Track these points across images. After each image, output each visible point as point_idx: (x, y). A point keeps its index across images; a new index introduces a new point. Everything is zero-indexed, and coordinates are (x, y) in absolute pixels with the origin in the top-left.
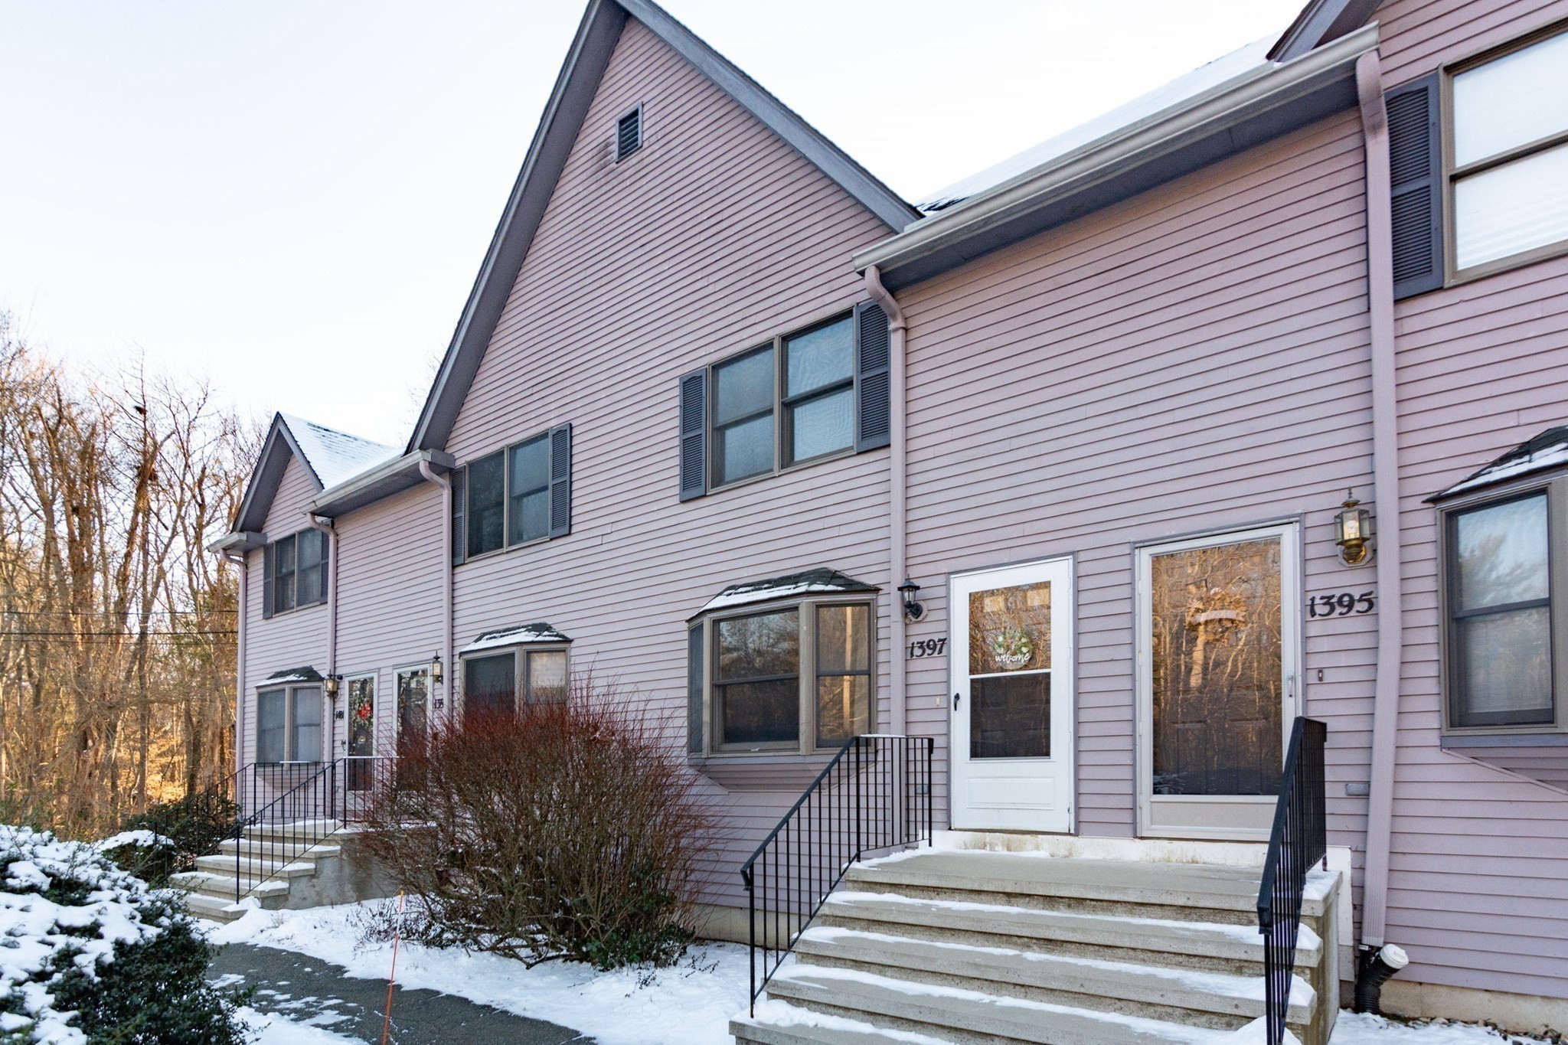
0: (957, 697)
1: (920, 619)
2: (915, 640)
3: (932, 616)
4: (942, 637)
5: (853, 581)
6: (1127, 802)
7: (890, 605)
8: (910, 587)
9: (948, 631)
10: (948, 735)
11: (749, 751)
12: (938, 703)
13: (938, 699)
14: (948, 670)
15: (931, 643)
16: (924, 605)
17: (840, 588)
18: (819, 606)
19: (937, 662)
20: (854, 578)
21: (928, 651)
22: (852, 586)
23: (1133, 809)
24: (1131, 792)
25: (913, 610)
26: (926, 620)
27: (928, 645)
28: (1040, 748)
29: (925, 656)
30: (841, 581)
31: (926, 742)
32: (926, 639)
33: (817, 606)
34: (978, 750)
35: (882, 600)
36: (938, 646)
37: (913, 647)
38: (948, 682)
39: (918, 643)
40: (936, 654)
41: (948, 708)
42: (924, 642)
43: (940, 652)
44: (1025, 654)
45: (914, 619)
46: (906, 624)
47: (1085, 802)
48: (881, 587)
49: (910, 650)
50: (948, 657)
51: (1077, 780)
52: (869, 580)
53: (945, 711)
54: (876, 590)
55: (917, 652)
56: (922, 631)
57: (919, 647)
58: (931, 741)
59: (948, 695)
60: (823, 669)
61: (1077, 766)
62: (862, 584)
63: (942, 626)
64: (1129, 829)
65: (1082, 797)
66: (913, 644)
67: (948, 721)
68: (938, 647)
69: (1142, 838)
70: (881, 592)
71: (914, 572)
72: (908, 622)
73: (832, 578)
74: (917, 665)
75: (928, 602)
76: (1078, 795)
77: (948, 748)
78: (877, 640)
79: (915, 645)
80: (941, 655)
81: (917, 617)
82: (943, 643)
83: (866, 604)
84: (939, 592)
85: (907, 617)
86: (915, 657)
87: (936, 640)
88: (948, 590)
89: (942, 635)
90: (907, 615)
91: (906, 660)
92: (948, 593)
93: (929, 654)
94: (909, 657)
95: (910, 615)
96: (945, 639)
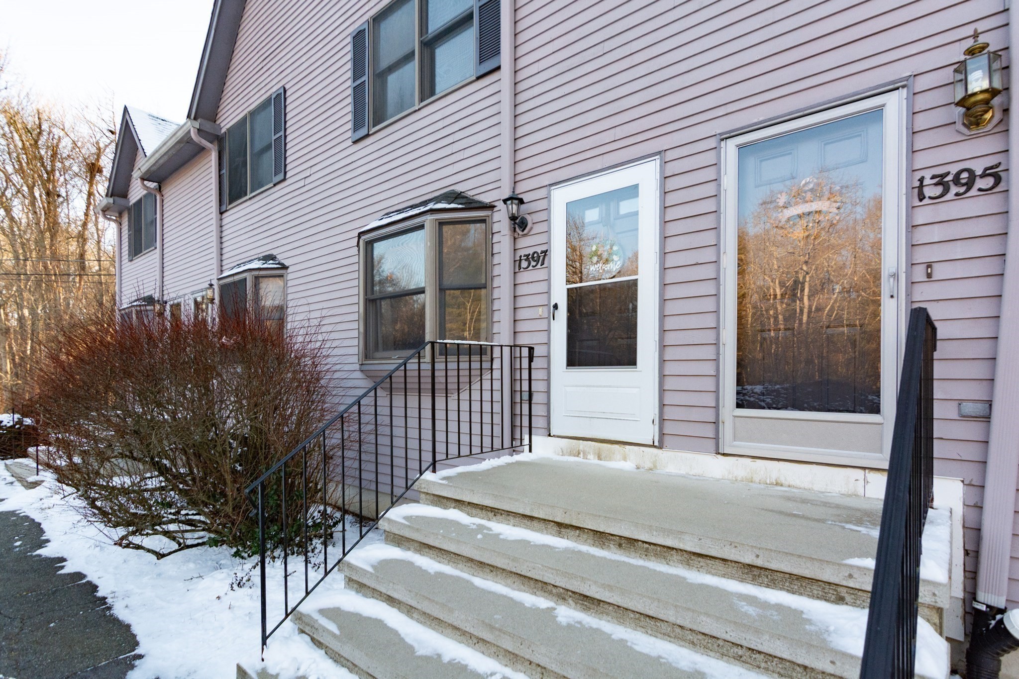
0: (556, 307)
1: (525, 232)
2: (522, 252)
3: (538, 228)
4: (544, 249)
5: (473, 200)
6: (710, 416)
7: (501, 219)
8: (516, 199)
9: (548, 243)
10: (548, 344)
11: (390, 358)
12: (540, 313)
13: (540, 309)
14: (548, 280)
15: (535, 255)
16: (529, 219)
17: (460, 206)
18: (442, 224)
19: (539, 274)
20: (477, 198)
21: (533, 263)
22: (472, 204)
23: (716, 423)
24: (714, 405)
25: (519, 224)
26: (531, 233)
27: (533, 257)
28: (627, 358)
29: (530, 268)
30: (464, 201)
31: (525, 352)
32: (530, 251)
33: (440, 223)
34: (572, 362)
35: (497, 216)
36: (540, 258)
37: (520, 260)
38: (548, 293)
39: (525, 256)
40: (539, 266)
41: (548, 318)
42: (529, 255)
43: (542, 264)
44: (616, 262)
45: (521, 233)
46: (515, 239)
47: (669, 413)
48: (495, 204)
49: (517, 265)
50: (549, 268)
51: (662, 391)
52: (486, 199)
53: (546, 321)
54: (491, 207)
55: (524, 264)
56: (528, 244)
57: (526, 260)
58: (531, 350)
59: (549, 305)
60: (447, 282)
61: (662, 377)
62: (480, 202)
63: (543, 238)
64: (712, 443)
65: (666, 409)
66: (521, 256)
67: (548, 331)
68: (541, 258)
69: (724, 455)
70: (495, 209)
71: (521, 188)
72: (516, 236)
73: (456, 198)
74: (523, 277)
75: (534, 216)
76: (662, 405)
77: (548, 357)
78: (493, 255)
79: (522, 258)
80: (543, 266)
81: (523, 231)
82: (545, 255)
83: (483, 221)
84: (542, 205)
85: (515, 230)
86: (522, 270)
87: (539, 252)
88: (550, 202)
89: (544, 248)
90: (515, 229)
91: (515, 273)
92: (549, 205)
93: (533, 267)
94: (517, 270)
95: (517, 229)
96: (547, 250)
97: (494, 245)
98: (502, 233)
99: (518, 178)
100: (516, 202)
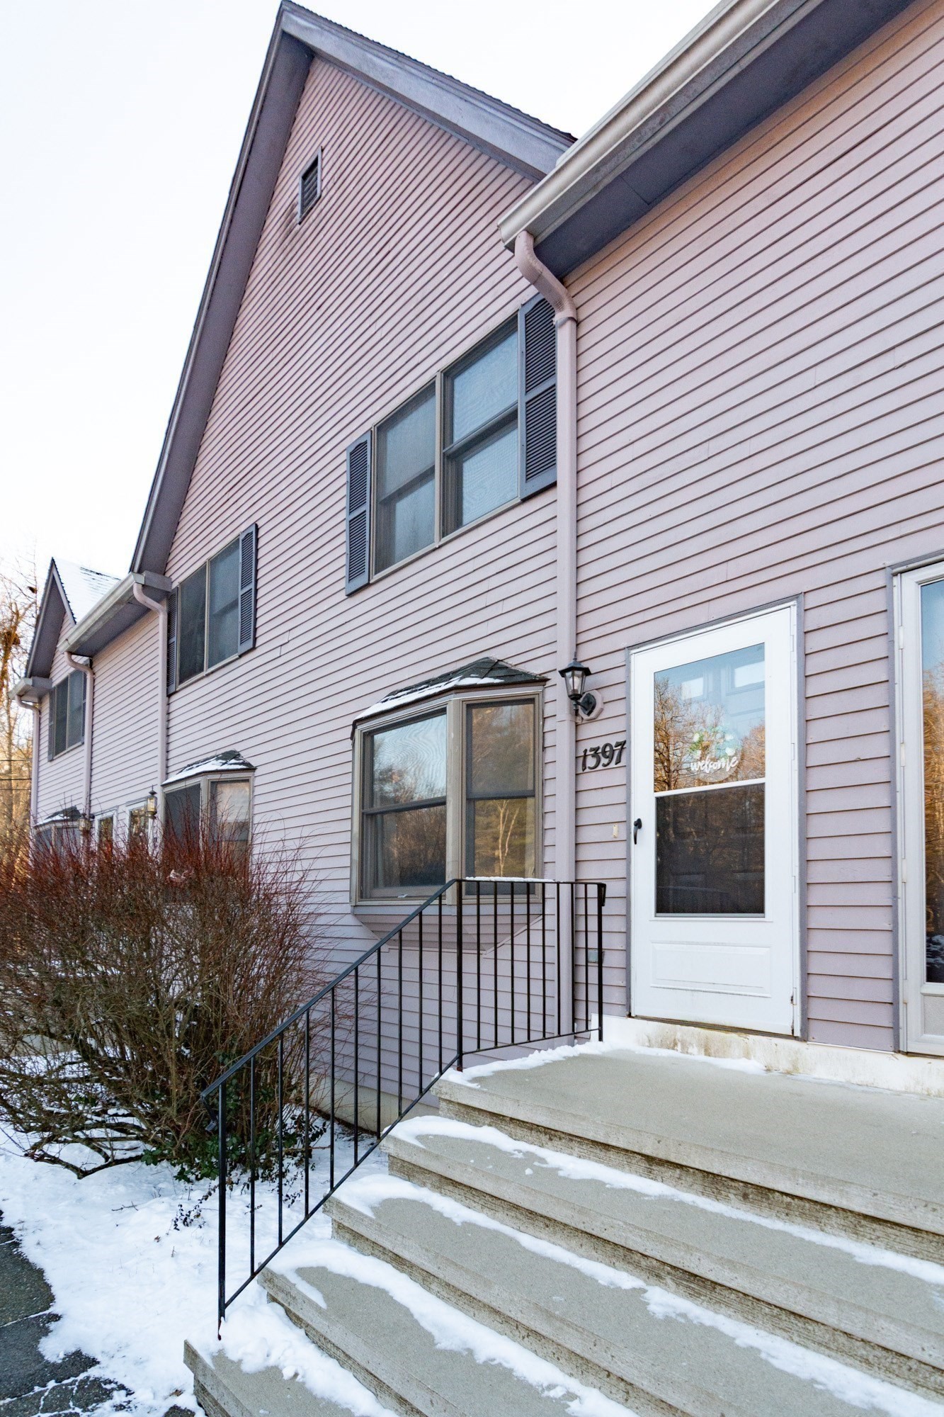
0: (638, 824)
1: (593, 715)
2: (588, 745)
3: (610, 710)
4: (621, 740)
5: (515, 671)
6: (884, 993)
7: (556, 698)
8: (579, 669)
9: (627, 731)
10: (627, 879)
11: (395, 898)
12: (615, 833)
13: (615, 828)
14: (627, 785)
15: (608, 749)
16: (598, 697)
17: (497, 681)
18: (470, 706)
19: (612, 776)
20: (522, 668)
21: (604, 761)
22: (514, 678)
23: (894, 1004)
24: (889, 977)
25: (583, 704)
26: (599, 718)
27: (604, 752)
28: (752, 903)
29: (600, 767)
30: (502, 673)
31: (593, 891)
32: (600, 743)
33: (467, 706)
34: (664, 906)
35: (550, 694)
36: (614, 753)
37: (585, 756)
38: (627, 803)
39: (591, 750)
40: (613, 765)
41: (627, 841)
42: (598, 748)
43: (618, 761)
44: (731, 758)
45: (586, 717)
46: (577, 725)
47: (817, 987)
48: (548, 676)
49: (580, 763)
50: (628, 767)
51: (805, 953)
52: (535, 669)
53: (623, 845)
54: (541, 681)
55: (591, 762)
56: (597, 733)
57: (593, 756)
58: (602, 888)
59: (627, 822)
60: (479, 788)
61: (805, 930)
62: (526, 674)
63: (618, 725)
64: (887, 1036)
65: (812, 979)
66: (586, 751)
67: (628, 859)
68: (616, 753)
69: (907, 1054)
70: (548, 684)
71: (586, 653)
72: (579, 721)
73: (491, 669)
74: (590, 780)
75: (604, 692)
76: (806, 975)
77: (627, 898)
78: (544, 748)
79: (588, 753)
80: (619, 765)
81: (589, 714)
82: (622, 748)
83: (530, 700)
84: (617, 676)
85: (577, 713)
86: (587, 770)
87: (614, 744)
88: (629, 671)
89: (621, 738)
90: (577, 711)
91: (577, 775)
92: (628, 677)
93: (604, 765)
94: (580, 771)
95: (581, 712)
96: (625, 742)
97: (546, 735)
98: (558, 718)
99: (583, 638)
100: (580, 673)
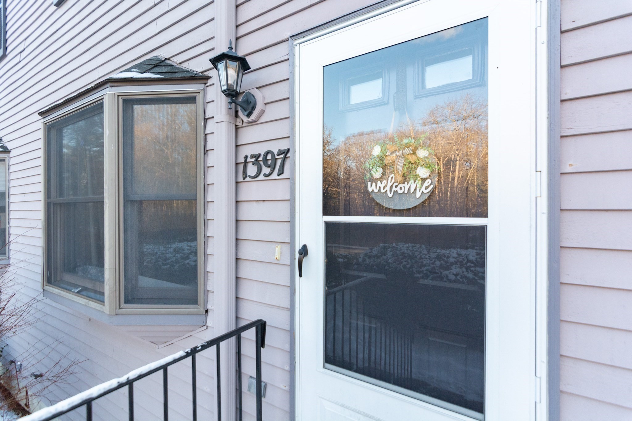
0: (304, 251)
1: (253, 117)
2: (249, 151)
4: (284, 148)
5: (179, 68)
8: (235, 59)
9: (290, 137)
12: (277, 255)
13: (278, 248)
14: (291, 201)
15: (269, 157)
16: (259, 95)
17: (158, 76)
19: (277, 189)
20: (185, 66)
21: (265, 170)
25: (242, 104)
26: (261, 120)
27: (265, 160)
29: (261, 177)
30: (166, 69)
32: (261, 149)
33: (125, 101)
35: (210, 93)
36: (277, 162)
37: (246, 163)
38: (292, 223)
39: (252, 157)
40: (275, 175)
41: (291, 268)
42: (259, 155)
43: (281, 173)
44: (424, 180)
45: (245, 119)
46: (237, 128)
48: (209, 74)
49: (240, 170)
50: (292, 179)
54: (203, 79)
55: (252, 170)
56: (257, 138)
57: (254, 164)
59: (292, 243)
62: (183, 71)
63: (281, 129)
66: (246, 157)
68: (279, 162)
70: (210, 82)
71: (245, 45)
72: (239, 124)
73: (156, 66)
74: (250, 190)
75: (266, 90)
77: (290, 333)
78: (206, 151)
79: (249, 160)
80: (281, 177)
81: (249, 115)
82: (285, 157)
83: (191, 100)
84: (279, 72)
85: (237, 115)
86: (248, 179)
87: (276, 152)
88: (293, 66)
89: (284, 145)
90: (237, 112)
91: (237, 183)
92: (292, 72)
93: (266, 175)
94: (240, 179)
95: (240, 113)
96: (288, 150)
97: (208, 137)
98: (216, 119)
99: (243, 30)
100: (236, 64)
